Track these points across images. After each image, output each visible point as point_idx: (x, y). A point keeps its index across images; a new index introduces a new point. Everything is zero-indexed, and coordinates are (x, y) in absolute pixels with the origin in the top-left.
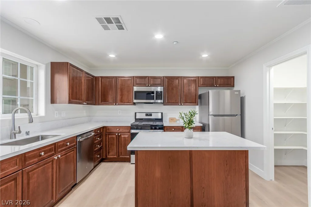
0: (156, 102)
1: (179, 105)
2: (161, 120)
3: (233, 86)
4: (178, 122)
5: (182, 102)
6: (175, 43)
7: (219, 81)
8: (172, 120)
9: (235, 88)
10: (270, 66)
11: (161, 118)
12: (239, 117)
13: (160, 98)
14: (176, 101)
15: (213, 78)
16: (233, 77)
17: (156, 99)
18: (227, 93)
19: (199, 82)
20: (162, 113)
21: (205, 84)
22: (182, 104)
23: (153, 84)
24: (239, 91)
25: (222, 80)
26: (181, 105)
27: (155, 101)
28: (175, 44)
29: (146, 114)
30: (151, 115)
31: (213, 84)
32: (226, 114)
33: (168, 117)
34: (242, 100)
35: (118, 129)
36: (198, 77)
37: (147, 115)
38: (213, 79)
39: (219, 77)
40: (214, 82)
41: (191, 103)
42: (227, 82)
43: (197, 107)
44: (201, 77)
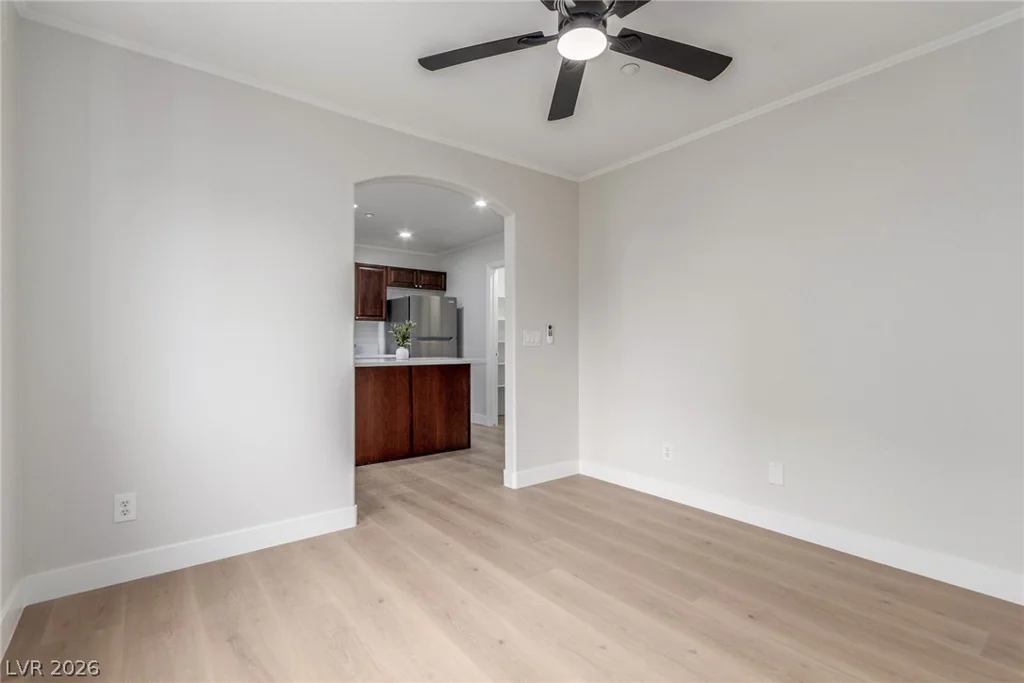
3: (445, 290)
7: (422, 279)
9: (448, 294)
10: (495, 268)
12: (454, 340)
15: (412, 271)
16: (445, 274)
18: (434, 299)
19: (389, 277)
21: (398, 282)
22: (357, 318)
24: (455, 299)
25: (427, 278)
31: (412, 283)
32: (432, 335)
34: (459, 313)
36: (386, 267)
38: (413, 274)
39: (422, 272)
40: (413, 279)
41: (377, 317)
42: (436, 281)
43: (381, 324)
44: (393, 268)
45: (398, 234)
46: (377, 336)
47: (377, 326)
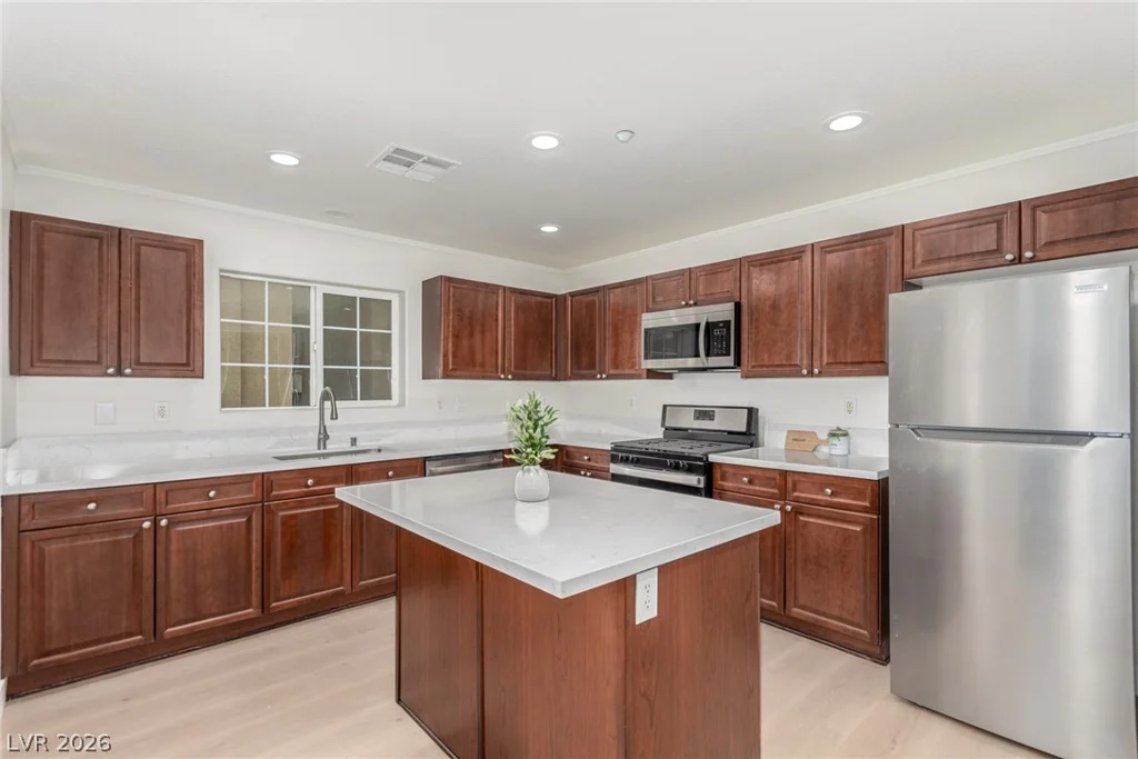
1: (802, 375)
6: (622, 137)
8: (798, 439)
11: (745, 429)
14: (789, 357)
15: (994, 213)
19: (908, 256)
21: (940, 260)
22: (816, 372)
26: (811, 375)
27: (703, 362)
29: (695, 411)
30: (711, 417)
31: (995, 251)
35: (586, 458)
36: (901, 228)
38: (1000, 222)
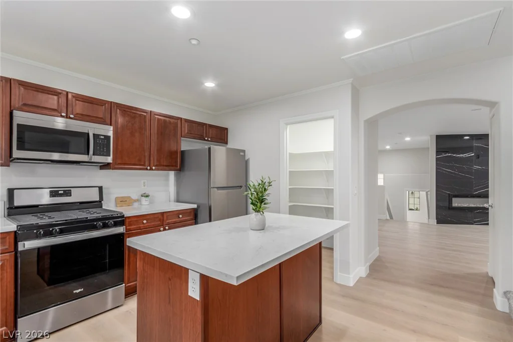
0: (93, 161)
1: (147, 169)
2: (98, 204)
3: (227, 143)
4: (136, 205)
5: (152, 164)
6: (194, 42)
7: (211, 132)
8: (123, 201)
11: (98, 199)
12: (244, 188)
13: (103, 151)
14: (140, 160)
15: (203, 125)
16: (227, 129)
17: (94, 155)
18: (219, 153)
19: (183, 129)
20: (101, 189)
21: (191, 134)
22: (154, 168)
23: (82, 115)
24: (244, 151)
25: (214, 131)
26: (151, 169)
27: (91, 159)
28: (194, 45)
29: (51, 192)
30: (67, 193)
31: (202, 136)
33: (113, 197)
36: (182, 119)
37: (54, 194)
38: (203, 128)
39: (211, 126)
40: (203, 132)
41: (169, 166)
42: (220, 135)
43: (172, 174)
44: (186, 121)
45: (203, 84)
46: (167, 185)
47: (168, 176)
